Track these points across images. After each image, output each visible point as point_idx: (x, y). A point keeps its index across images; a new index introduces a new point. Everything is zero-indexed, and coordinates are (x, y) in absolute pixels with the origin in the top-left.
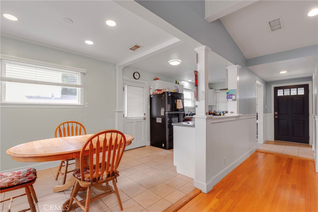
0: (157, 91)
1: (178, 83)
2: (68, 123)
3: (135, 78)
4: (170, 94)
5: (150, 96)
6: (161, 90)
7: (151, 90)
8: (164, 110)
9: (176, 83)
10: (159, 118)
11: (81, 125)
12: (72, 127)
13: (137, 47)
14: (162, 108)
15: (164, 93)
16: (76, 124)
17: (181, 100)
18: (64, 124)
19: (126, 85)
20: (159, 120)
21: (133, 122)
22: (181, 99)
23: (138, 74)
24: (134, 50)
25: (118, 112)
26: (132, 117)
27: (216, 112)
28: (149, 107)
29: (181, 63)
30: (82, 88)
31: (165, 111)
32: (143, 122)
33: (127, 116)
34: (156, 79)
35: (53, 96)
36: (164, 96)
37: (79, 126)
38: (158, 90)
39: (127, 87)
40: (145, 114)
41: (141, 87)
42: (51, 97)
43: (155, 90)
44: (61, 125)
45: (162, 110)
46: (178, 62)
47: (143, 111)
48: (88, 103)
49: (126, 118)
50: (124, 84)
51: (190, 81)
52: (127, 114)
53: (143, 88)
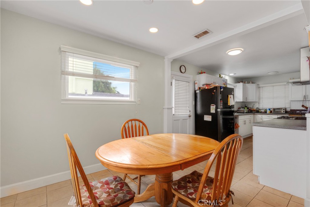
0: (205, 86)
1: (221, 77)
2: (131, 121)
3: (181, 72)
4: (223, 89)
5: (195, 91)
6: (210, 85)
7: (196, 85)
8: (214, 107)
9: (220, 77)
10: (207, 116)
11: (143, 124)
12: (136, 126)
13: (206, 33)
14: (213, 105)
15: (216, 88)
16: (138, 122)
17: (232, 96)
18: (128, 123)
19: (174, 79)
20: (207, 118)
21: (179, 120)
22: (232, 94)
23: (184, 68)
24: (198, 38)
25: (168, 108)
26: (179, 115)
27: (259, 109)
28: (194, 103)
29: (243, 52)
30: (135, 83)
31: (217, 108)
32: (188, 120)
33: (175, 113)
34: (201, 73)
35: (86, 93)
36: (215, 91)
37: (141, 125)
38: (207, 85)
39: (175, 82)
40: (190, 111)
41: (187, 82)
42: (85, 94)
43: (203, 85)
44: (126, 123)
45: (211, 107)
46: (240, 51)
47: (189, 108)
48: (140, 99)
49: (174, 115)
50: (172, 78)
51: (232, 74)
52: (175, 111)
53: (189, 82)
